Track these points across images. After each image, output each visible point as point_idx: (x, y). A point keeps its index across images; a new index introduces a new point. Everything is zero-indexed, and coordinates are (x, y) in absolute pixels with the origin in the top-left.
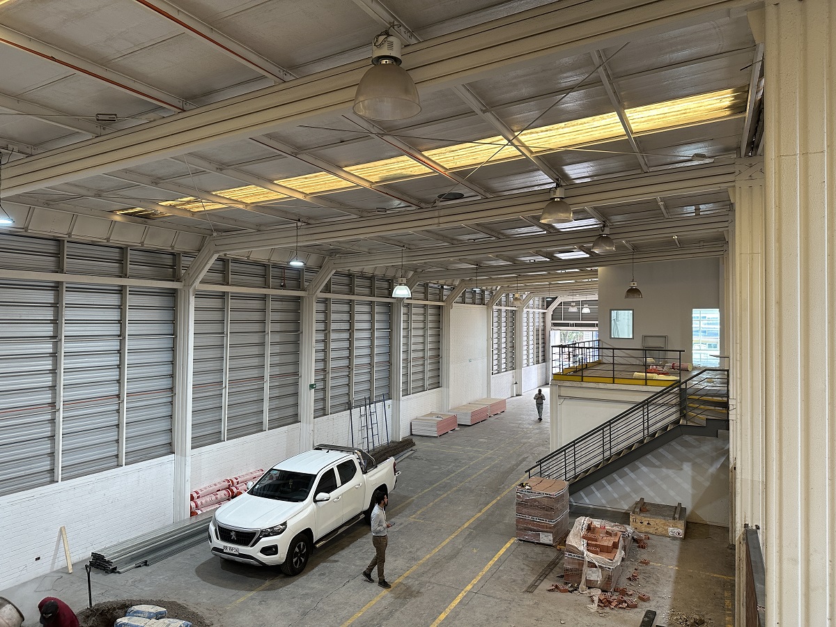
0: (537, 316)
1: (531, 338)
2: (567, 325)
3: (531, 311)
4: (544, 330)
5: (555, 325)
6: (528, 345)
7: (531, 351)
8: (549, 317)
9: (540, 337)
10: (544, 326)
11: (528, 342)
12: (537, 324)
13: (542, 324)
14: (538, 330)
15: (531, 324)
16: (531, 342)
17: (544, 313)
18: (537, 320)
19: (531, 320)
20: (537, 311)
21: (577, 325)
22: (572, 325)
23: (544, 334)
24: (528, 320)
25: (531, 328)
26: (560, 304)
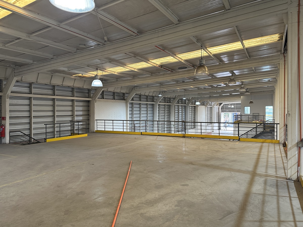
2: (226, 111)
3: (215, 107)
4: (219, 113)
5: (222, 111)
7: (215, 119)
8: (220, 109)
9: (218, 115)
11: (215, 116)
13: (218, 111)
15: (216, 111)
17: (219, 108)
20: (217, 107)
21: (229, 111)
22: (228, 111)
26: (224, 105)
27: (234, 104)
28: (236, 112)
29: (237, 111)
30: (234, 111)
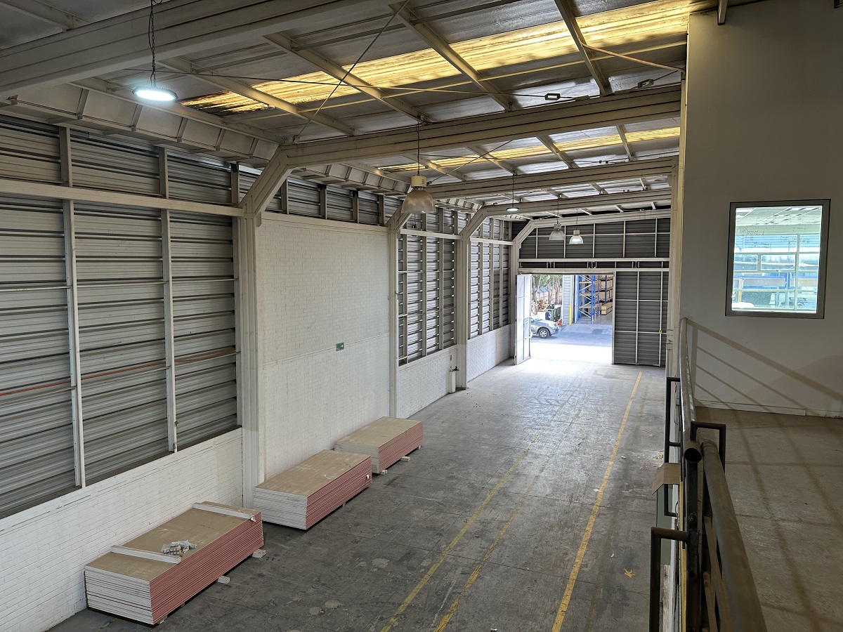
0: (496, 251)
1: (486, 287)
2: (543, 265)
3: (486, 242)
4: (507, 274)
5: (524, 265)
6: (480, 301)
7: (485, 309)
8: (515, 253)
9: (501, 285)
10: (508, 267)
11: (480, 295)
12: (496, 264)
13: (504, 264)
14: (497, 275)
15: (485, 265)
16: (485, 295)
17: (508, 247)
18: (496, 258)
19: (486, 258)
20: (496, 242)
21: (558, 265)
22: (551, 266)
23: (507, 281)
24: (480, 257)
25: (486, 272)
26: (533, 233)
27: (584, 229)
28: (595, 270)
29: (600, 265)
30: (583, 265)
